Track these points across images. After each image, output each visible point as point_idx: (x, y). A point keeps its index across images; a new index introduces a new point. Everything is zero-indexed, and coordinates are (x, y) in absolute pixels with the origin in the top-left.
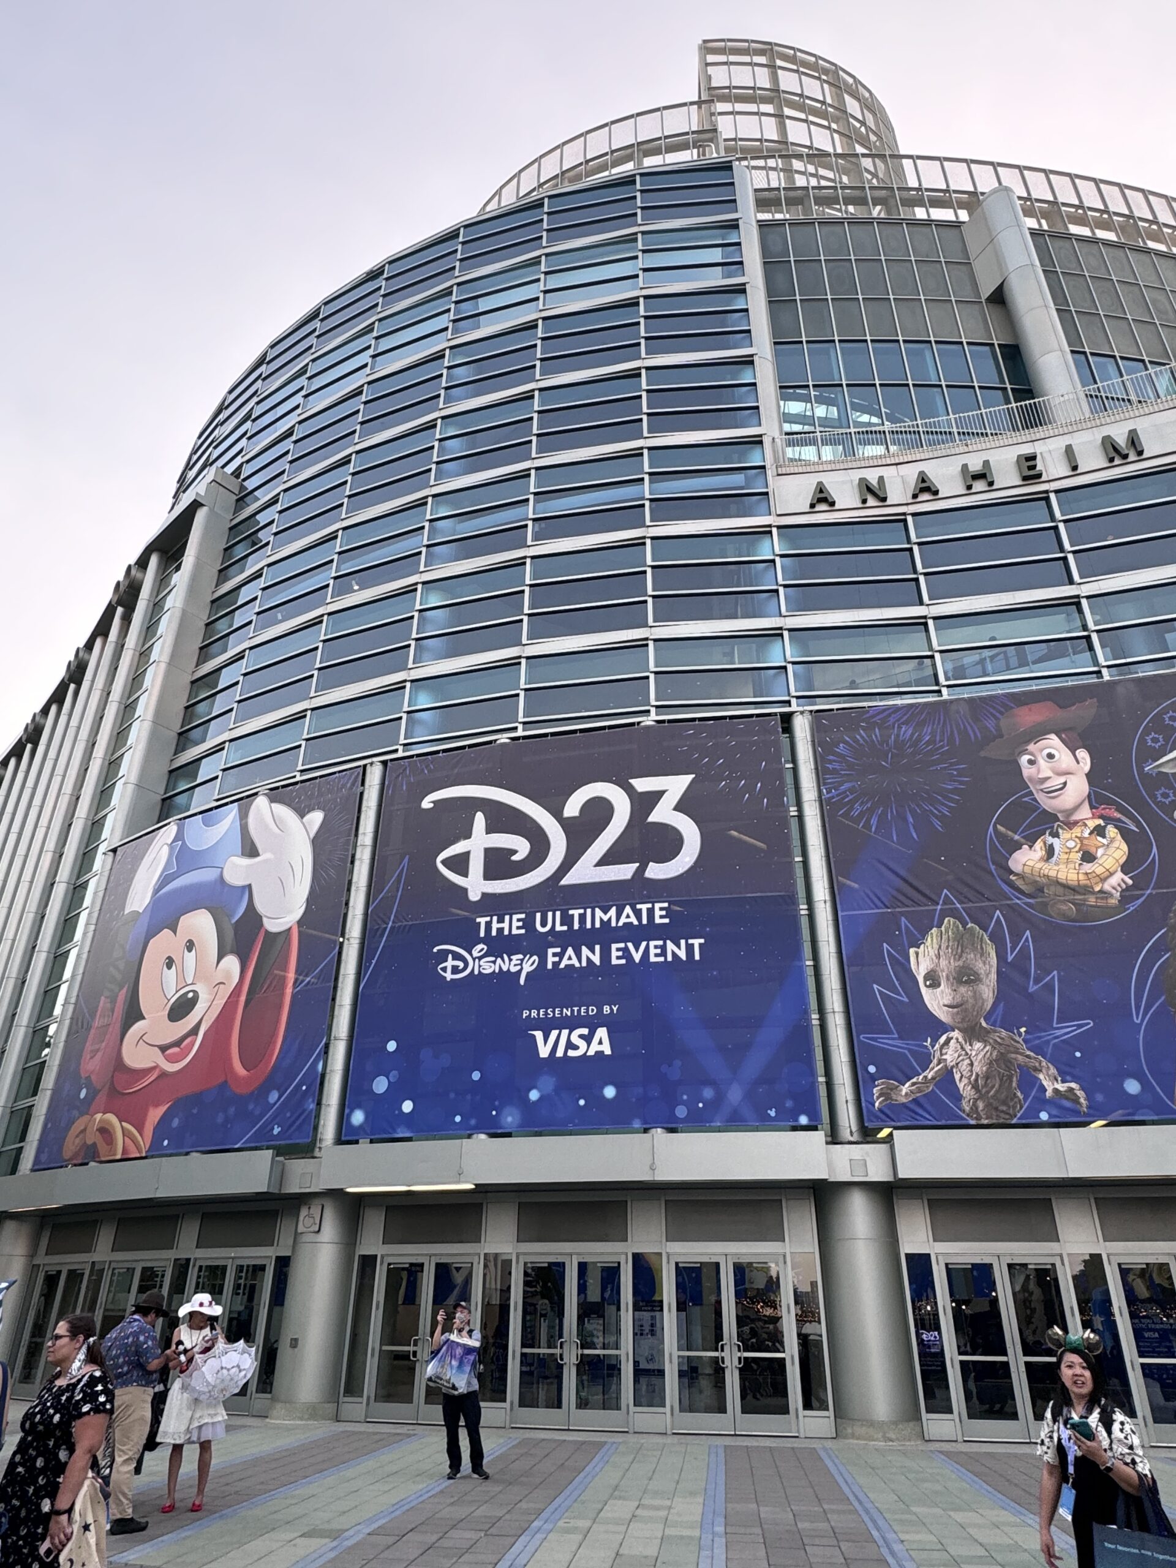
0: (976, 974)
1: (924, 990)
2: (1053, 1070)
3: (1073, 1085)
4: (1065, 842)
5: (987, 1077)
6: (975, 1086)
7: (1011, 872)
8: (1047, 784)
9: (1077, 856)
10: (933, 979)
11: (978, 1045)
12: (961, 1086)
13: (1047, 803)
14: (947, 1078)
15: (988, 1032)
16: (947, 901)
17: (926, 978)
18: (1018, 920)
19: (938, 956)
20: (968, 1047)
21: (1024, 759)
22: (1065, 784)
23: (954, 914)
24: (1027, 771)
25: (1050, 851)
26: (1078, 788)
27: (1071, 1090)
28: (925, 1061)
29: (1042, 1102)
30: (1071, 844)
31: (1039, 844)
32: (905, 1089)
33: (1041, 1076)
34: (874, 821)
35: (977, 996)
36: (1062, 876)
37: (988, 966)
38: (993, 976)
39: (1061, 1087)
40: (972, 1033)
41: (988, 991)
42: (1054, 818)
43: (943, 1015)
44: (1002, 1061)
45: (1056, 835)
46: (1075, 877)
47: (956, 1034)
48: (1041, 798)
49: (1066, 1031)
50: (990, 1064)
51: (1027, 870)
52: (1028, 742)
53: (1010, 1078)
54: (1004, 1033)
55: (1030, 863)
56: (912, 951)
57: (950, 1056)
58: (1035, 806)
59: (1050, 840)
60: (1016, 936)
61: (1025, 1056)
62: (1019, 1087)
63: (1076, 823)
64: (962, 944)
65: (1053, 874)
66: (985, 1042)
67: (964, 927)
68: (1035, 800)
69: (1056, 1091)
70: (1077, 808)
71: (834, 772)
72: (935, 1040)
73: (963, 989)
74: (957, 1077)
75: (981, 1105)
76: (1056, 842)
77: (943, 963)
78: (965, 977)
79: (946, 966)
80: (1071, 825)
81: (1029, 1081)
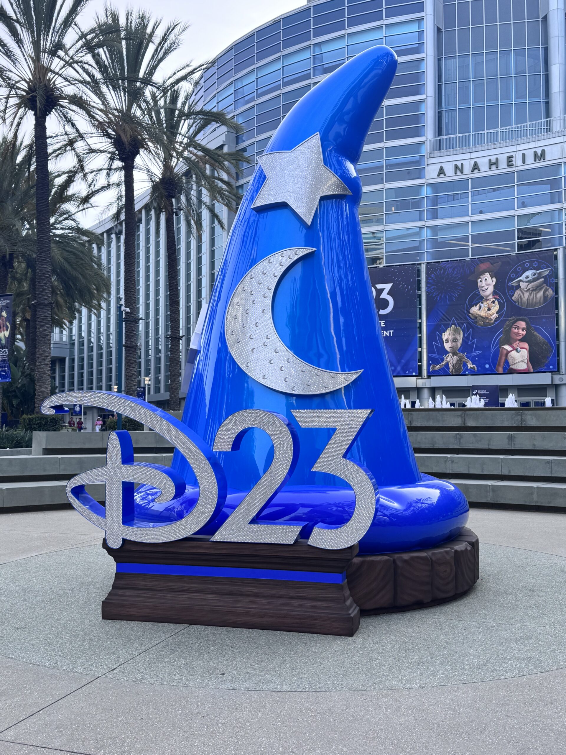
0: (457, 339)
1: (445, 343)
2: (471, 362)
3: (475, 366)
4: (485, 305)
5: (456, 364)
6: (453, 366)
7: (470, 313)
8: (483, 288)
9: (486, 309)
10: (447, 341)
11: (455, 357)
12: (450, 366)
13: (482, 294)
14: (447, 365)
15: (458, 353)
16: (453, 320)
17: (446, 341)
18: (469, 326)
19: (449, 335)
20: (453, 357)
21: (480, 280)
22: (488, 288)
23: (455, 324)
24: (479, 284)
25: (480, 308)
26: (491, 289)
27: (474, 367)
28: (443, 360)
29: (467, 369)
30: (486, 306)
31: (478, 306)
32: (438, 367)
33: (468, 364)
34: (438, 298)
35: (457, 345)
36: (482, 315)
37: (460, 338)
38: (461, 340)
39: (472, 366)
40: (454, 354)
41: (459, 344)
42: (483, 298)
43: (448, 349)
44: (460, 360)
45: (482, 303)
46: (484, 314)
47: (451, 354)
48: (481, 292)
49: (476, 353)
50: (457, 361)
51: (474, 313)
52: (481, 275)
53: (461, 364)
54: (461, 354)
55: (475, 311)
56: (443, 334)
57: (448, 359)
58: (479, 295)
59: (481, 304)
60: (468, 330)
61: (465, 359)
62: (463, 366)
63: (488, 299)
64: (456, 331)
65: (480, 314)
66: (457, 356)
67: (456, 327)
68: (479, 293)
69: (471, 367)
70: (489, 295)
71: (430, 283)
72: (446, 356)
73: (454, 343)
74: (449, 364)
75: (454, 370)
76: (482, 305)
77: (450, 337)
78: (455, 340)
79: (451, 337)
80: (487, 300)
81: (465, 365)
